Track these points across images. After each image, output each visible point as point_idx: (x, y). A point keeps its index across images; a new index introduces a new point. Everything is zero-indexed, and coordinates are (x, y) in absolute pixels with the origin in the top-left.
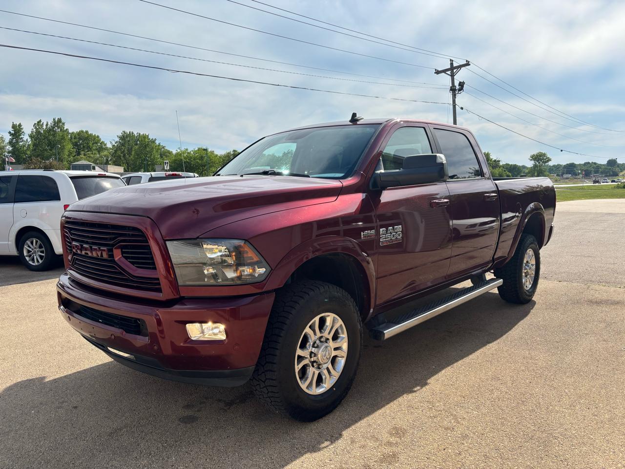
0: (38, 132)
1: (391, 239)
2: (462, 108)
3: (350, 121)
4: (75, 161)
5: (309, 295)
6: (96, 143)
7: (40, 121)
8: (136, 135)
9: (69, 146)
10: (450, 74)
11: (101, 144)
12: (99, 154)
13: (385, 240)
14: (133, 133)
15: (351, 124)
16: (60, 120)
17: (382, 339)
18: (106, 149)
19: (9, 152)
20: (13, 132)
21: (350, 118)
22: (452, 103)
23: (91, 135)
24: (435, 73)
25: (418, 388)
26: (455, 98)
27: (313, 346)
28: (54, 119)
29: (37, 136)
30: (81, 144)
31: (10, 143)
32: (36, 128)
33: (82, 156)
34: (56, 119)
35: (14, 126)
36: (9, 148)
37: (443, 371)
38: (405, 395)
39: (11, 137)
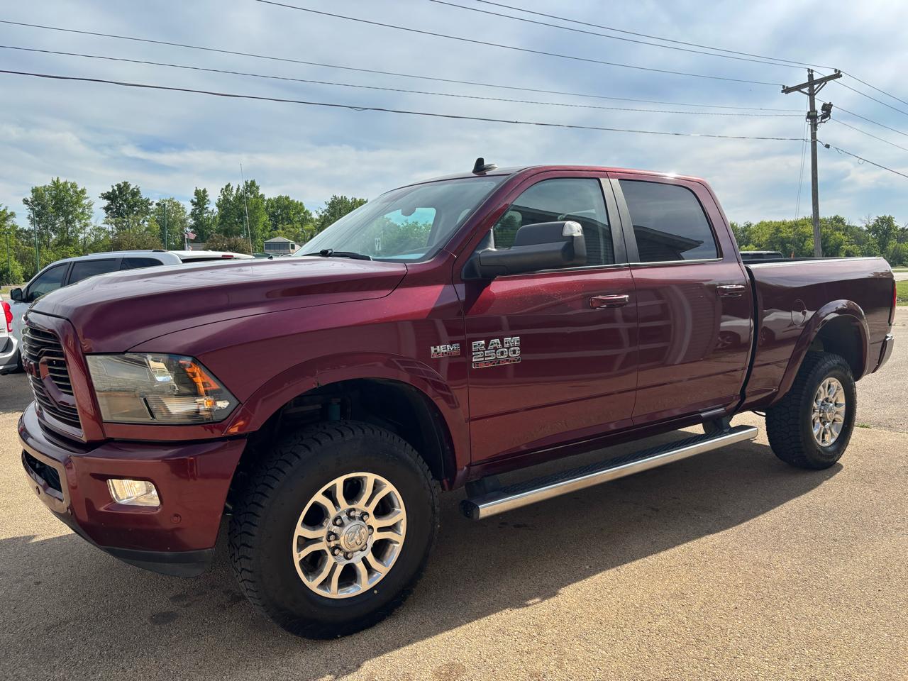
0: (226, 200)
1: (496, 358)
2: (828, 146)
3: (474, 172)
4: (271, 237)
5: (320, 443)
6: (299, 213)
7: (229, 185)
8: (351, 201)
9: (265, 218)
10: (807, 92)
11: (304, 213)
12: (302, 227)
13: (483, 359)
14: (346, 199)
15: (474, 175)
16: (253, 183)
17: (475, 517)
18: (311, 220)
19: (191, 227)
20: (196, 200)
21: (472, 168)
22: (809, 138)
23: (293, 201)
24: (783, 92)
25: (537, 600)
26: (816, 129)
27: (335, 524)
28: (246, 182)
29: (224, 204)
30: (279, 215)
31: (192, 214)
32: (223, 194)
33: (280, 231)
34: (249, 182)
35: (197, 193)
36: (191, 221)
37: (598, 576)
38: (507, 611)
39: (193, 207)
